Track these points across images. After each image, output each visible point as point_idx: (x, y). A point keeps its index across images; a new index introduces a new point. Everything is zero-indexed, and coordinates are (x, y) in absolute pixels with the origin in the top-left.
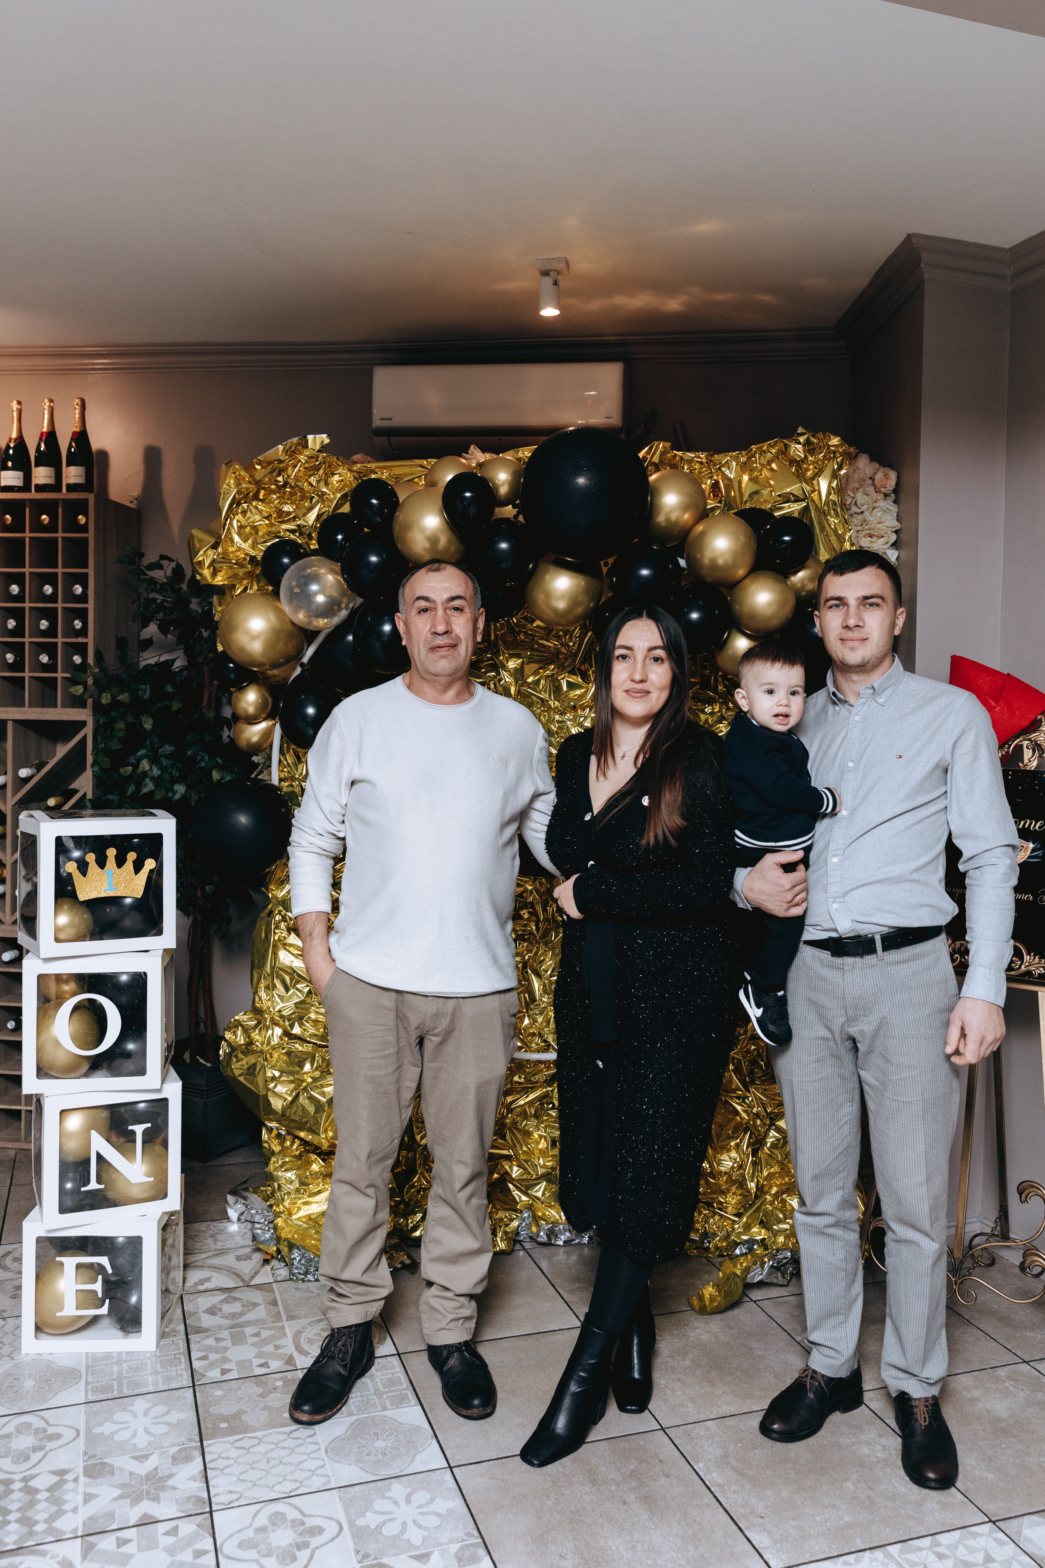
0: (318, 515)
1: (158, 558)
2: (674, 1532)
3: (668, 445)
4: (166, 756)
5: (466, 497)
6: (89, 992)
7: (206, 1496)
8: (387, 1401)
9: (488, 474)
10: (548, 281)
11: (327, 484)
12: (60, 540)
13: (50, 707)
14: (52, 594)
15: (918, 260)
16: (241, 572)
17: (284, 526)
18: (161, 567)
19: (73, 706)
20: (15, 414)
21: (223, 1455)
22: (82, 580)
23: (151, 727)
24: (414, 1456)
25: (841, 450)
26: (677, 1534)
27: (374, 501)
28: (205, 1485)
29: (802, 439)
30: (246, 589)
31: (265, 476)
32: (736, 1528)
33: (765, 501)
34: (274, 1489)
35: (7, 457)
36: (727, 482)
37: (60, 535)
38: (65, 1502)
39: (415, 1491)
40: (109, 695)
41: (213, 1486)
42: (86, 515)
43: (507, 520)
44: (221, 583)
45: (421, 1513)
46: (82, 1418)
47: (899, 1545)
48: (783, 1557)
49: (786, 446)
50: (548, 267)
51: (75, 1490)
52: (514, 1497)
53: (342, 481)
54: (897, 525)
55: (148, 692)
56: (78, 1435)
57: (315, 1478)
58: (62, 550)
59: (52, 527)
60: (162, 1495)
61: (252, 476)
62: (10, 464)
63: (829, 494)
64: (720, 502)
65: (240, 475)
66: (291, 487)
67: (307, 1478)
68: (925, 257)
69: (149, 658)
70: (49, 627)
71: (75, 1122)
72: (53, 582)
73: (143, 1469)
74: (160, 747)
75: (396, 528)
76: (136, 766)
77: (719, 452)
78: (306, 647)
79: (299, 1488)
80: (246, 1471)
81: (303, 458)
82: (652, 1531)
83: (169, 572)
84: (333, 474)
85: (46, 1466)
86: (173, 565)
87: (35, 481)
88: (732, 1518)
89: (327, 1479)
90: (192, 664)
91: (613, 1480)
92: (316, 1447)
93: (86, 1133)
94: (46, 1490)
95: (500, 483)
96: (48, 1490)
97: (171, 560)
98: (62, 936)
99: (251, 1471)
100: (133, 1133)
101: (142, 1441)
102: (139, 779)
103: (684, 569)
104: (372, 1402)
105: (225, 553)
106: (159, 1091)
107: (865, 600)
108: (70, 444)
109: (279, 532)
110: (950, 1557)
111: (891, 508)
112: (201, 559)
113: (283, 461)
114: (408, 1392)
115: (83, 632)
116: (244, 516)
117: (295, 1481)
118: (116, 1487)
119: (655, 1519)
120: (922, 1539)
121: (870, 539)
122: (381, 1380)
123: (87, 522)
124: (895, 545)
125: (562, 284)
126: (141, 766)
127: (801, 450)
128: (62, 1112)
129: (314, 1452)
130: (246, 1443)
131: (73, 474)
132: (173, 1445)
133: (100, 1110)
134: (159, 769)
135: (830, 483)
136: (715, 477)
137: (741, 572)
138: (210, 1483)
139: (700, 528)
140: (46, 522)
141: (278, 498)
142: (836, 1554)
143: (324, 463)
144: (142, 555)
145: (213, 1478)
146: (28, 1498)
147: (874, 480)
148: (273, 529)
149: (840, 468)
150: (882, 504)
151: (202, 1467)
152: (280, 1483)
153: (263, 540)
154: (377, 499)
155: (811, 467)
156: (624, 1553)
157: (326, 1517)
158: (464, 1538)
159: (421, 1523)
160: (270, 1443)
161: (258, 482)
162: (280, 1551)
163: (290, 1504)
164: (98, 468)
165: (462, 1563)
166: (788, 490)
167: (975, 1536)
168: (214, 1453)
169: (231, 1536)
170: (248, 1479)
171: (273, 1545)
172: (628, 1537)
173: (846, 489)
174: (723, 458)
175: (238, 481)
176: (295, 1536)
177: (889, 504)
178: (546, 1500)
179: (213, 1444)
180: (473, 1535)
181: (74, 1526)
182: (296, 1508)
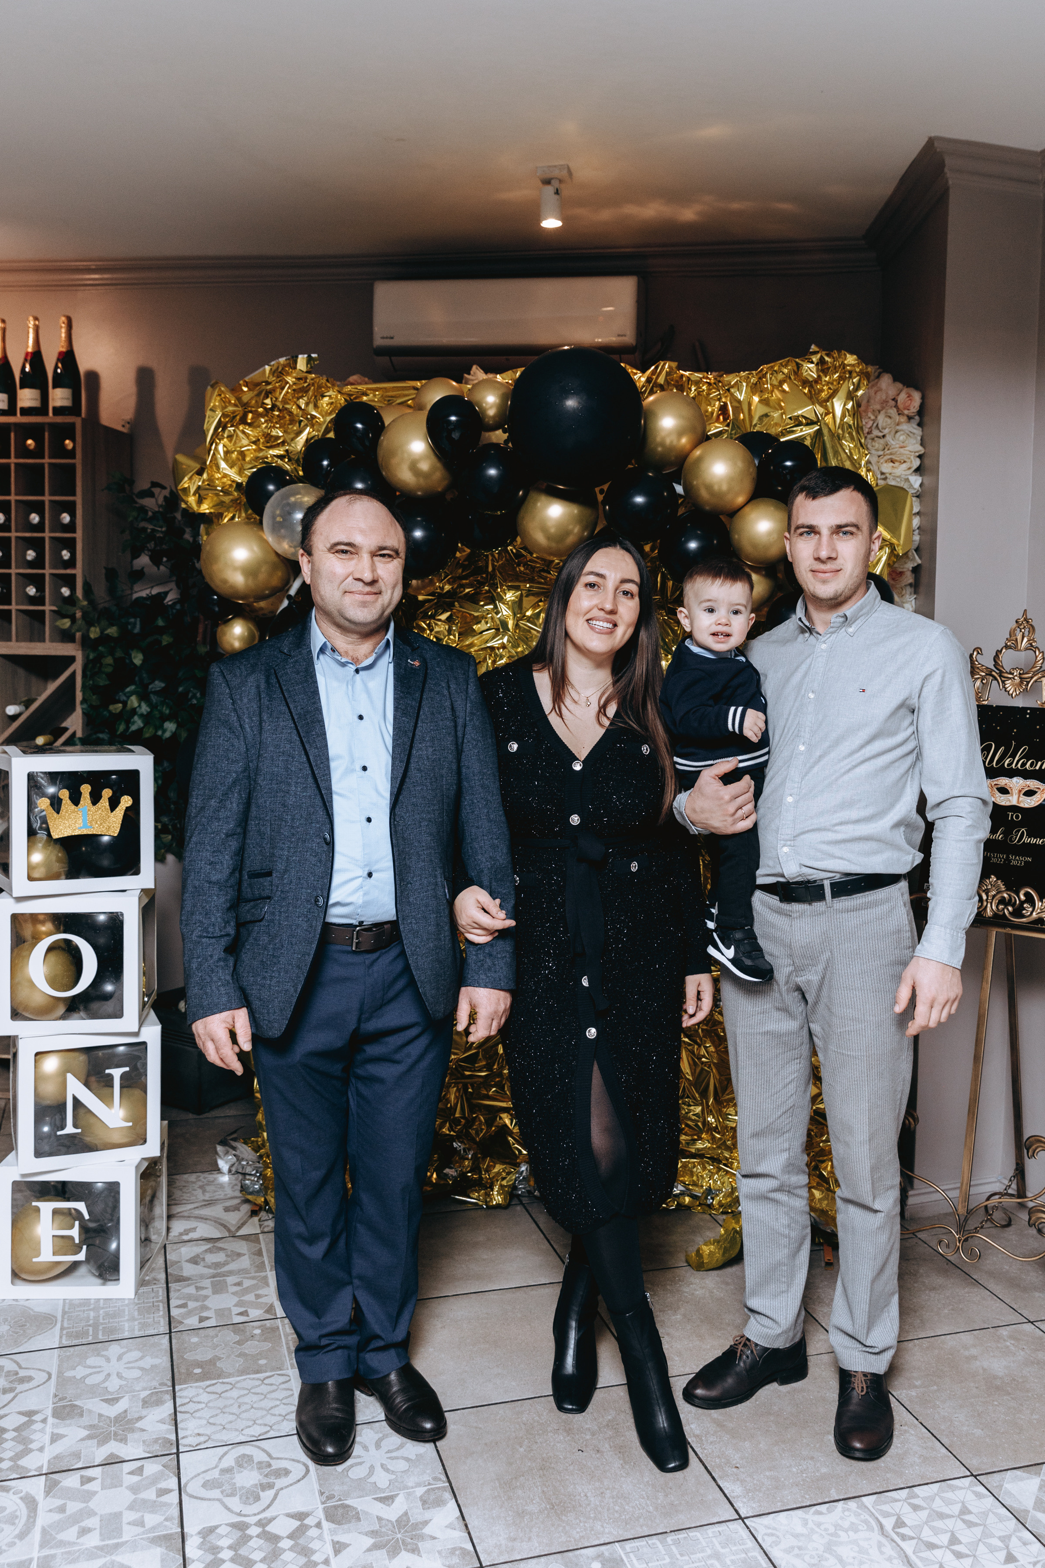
0: (307, 439)
1: (149, 485)
3: (674, 365)
4: (156, 693)
5: (450, 421)
6: (65, 932)
7: (174, 1438)
9: (476, 397)
10: (549, 190)
11: (316, 407)
12: (46, 466)
13: (40, 641)
14: (39, 522)
15: (942, 165)
16: (227, 499)
17: (272, 452)
18: (152, 495)
19: (62, 642)
21: (194, 1400)
22: (70, 508)
23: (140, 662)
25: (858, 370)
27: (359, 426)
28: (174, 1428)
29: (815, 359)
30: (233, 518)
31: (252, 399)
33: (776, 424)
34: (243, 1432)
36: (737, 405)
37: (46, 461)
38: (32, 1441)
39: (386, 1436)
40: (98, 630)
41: (182, 1429)
42: (73, 440)
43: (497, 445)
44: (207, 511)
45: (390, 1458)
46: (55, 1362)
47: (875, 1496)
48: (754, 1505)
49: (799, 366)
50: (548, 175)
51: (42, 1431)
52: (486, 1444)
53: (332, 403)
54: (920, 449)
55: (138, 626)
56: (50, 1377)
57: (285, 1422)
58: (50, 477)
59: (38, 453)
60: (130, 1436)
61: (239, 399)
63: (843, 416)
64: (728, 425)
65: (225, 397)
66: (279, 410)
67: (278, 1423)
68: (948, 161)
69: (142, 592)
70: (36, 558)
71: (51, 1065)
72: (40, 510)
73: (112, 1411)
74: (150, 683)
75: (381, 453)
76: (125, 703)
77: (729, 372)
78: (292, 580)
79: (268, 1431)
80: (217, 1415)
81: (291, 380)
83: (161, 500)
84: (323, 396)
85: (15, 1407)
86: (166, 493)
87: (21, 404)
88: (706, 1468)
90: (184, 598)
92: (289, 1392)
93: (62, 1075)
94: (14, 1430)
95: (488, 407)
96: (16, 1430)
97: (162, 487)
98: (36, 875)
99: (221, 1415)
100: (111, 1077)
101: (114, 1384)
102: (128, 715)
103: (680, 495)
105: (211, 480)
106: (137, 1034)
107: (839, 529)
108: (57, 365)
110: (926, 1509)
111: (915, 431)
112: (185, 486)
113: (269, 383)
115: (71, 563)
116: (230, 441)
117: (266, 1425)
118: (84, 1428)
120: (899, 1491)
121: (892, 464)
123: (74, 447)
124: (918, 470)
125: (565, 192)
126: (129, 702)
127: (814, 370)
128: (37, 1054)
129: (286, 1398)
130: (219, 1388)
131: (59, 397)
132: (144, 1389)
133: (76, 1054)
134: (148, 706)
135: (845, 405)
136: (724, 400)
137: (740, 500)
138: (179, 1425)
139: (698, 452)
140: (32, 447)
141: (265, 421)
142: (808, 1504)
143: (313, 384)
144: (131, 482)
145: (182, 1421)
147: (896, 402)
148: (261, 454)
149: (857, 388)
150: (906, 427)
151: (173, 1411)
152: (250, 1427)
153: (250, 466)
154: (362, 423)
155: (825, 388)
156: (592, 1499)
157: (293, 1460)
158: (432, 1482)
159: (389, 1467)
160: (244, 1389)
161: (245, 405)
162: (244, 1491)
163: (259, 1447)
164: (87, 390)
165: (427, 1506)
166: (800, 412)
167: (954, 1489)
168: (186, 1397)
169: (195, 1476)
170: (218, 1422)
171: (238, 1485)
172: (597, 1484)
173: (866, 411)
174: (733, 379)
175: (225, 403)
176: (261, 1477)
177: (912, 428)
178: (518, 1447)
179: (186, 1388)
180: (440, 1480)
181: (40, 1464)
182: (265, 1451)
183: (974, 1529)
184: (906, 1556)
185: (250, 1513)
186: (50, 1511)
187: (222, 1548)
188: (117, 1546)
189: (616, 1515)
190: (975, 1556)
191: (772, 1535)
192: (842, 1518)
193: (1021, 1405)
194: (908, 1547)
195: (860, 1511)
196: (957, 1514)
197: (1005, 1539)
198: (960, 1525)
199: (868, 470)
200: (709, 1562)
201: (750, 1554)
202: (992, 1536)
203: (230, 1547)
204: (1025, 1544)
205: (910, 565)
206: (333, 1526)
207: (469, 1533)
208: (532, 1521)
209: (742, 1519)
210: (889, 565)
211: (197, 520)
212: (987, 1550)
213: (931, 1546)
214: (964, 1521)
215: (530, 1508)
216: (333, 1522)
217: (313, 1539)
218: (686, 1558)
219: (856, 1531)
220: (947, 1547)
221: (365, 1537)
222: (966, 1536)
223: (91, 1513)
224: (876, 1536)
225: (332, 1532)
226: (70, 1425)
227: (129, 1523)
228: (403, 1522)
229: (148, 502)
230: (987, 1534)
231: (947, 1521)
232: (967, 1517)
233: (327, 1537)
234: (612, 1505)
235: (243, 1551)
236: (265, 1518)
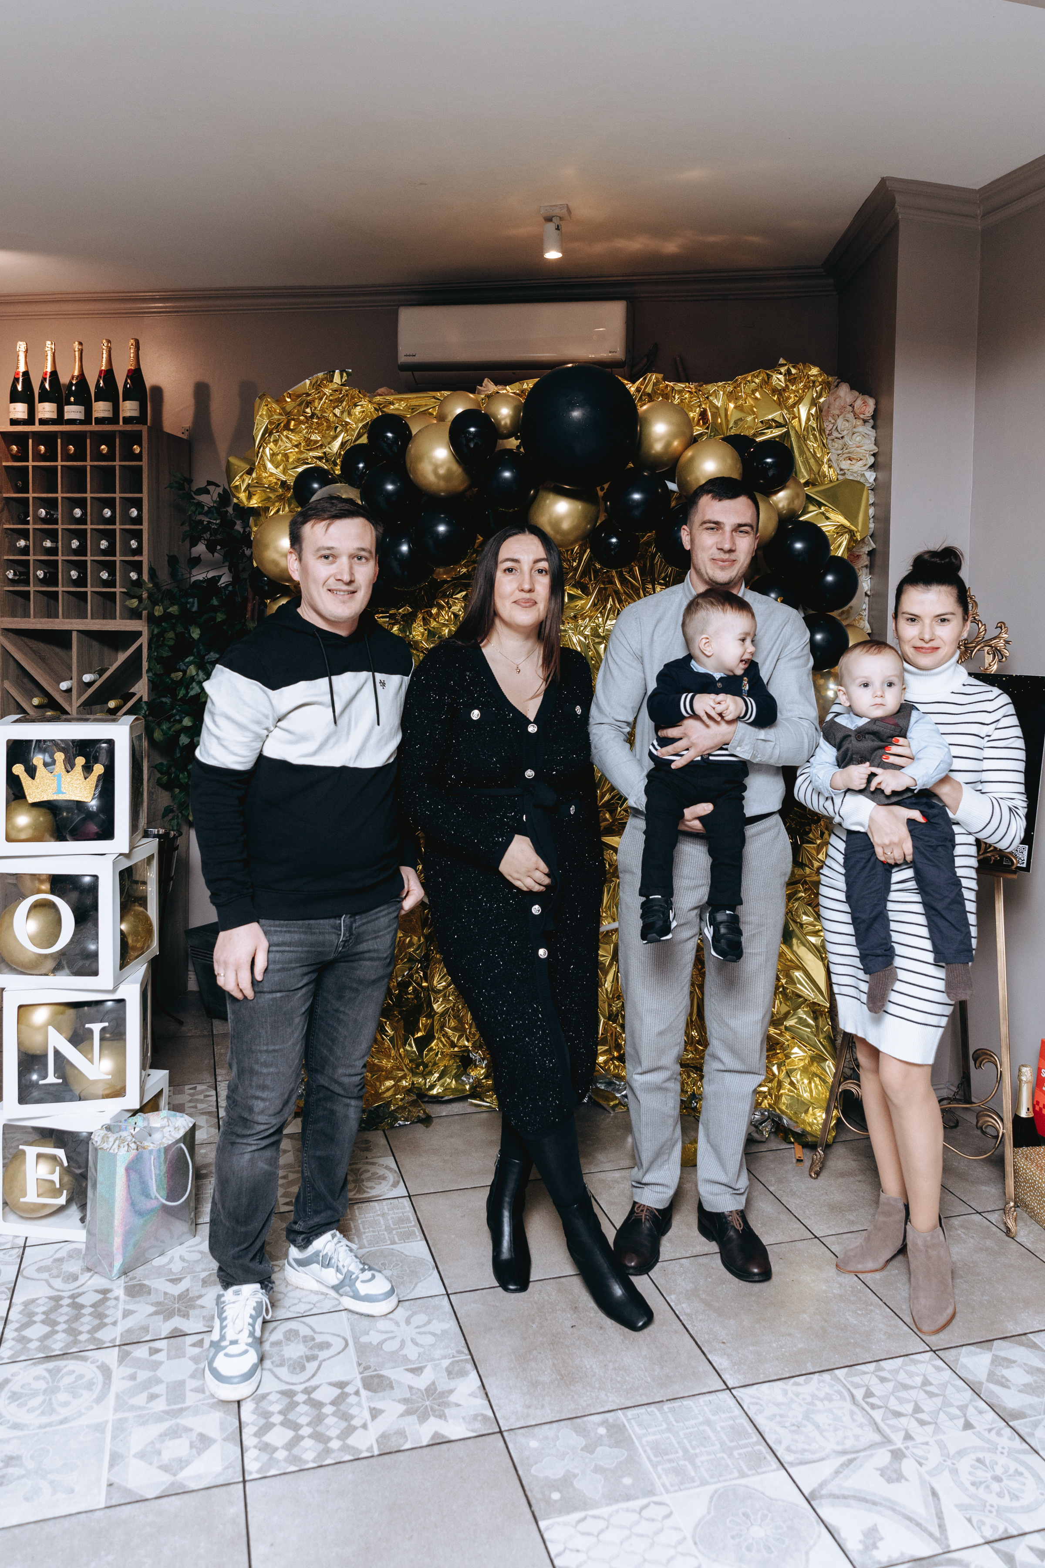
0: (342, 443)
1: (206, 484)
2: (644, 1354)
3: (660, 376)
5: (469, 432)
8: (396, 1236)
9: (491, 409)
10: (551, 226)
11: (350, 414)
12: (117, 468)
13: (111, 619)
14: (111, 516)
15: (893, 202)
16: (274, 496)
17: (311, 454)
18: (208, 492)
19: (131, 619)
20: (77, 353)
22: (138, 504)
23: (198, 636)
24: (416, 1284)
27: (390, 435)
29: (783, 370)
30: (278, 511)
31: (294, 408)
33: (749, 427)
34: (291, 1309)
35: (70, 393)
36: (715, 410)
37: (117, 463)
38: (107, 1316)
39: (414, 1313)
40: (161, 608)
42: (141, 446)
43: (510, 451)
44: (256, 506)
45: (419, 1333)
47: (846, 1369)
48: (740, 1377)
49: (769, 377)
50: (551, 213)
51: (116, 1307)
52: (503, 1320)
53: (363, 412)
54: (874, 449)
55: (196, 605)
57: (327, 1301)
58: (120, 478)
59: (110, 456)
60: (191, 1312)
61: (283, 409)
62: (72, 399)
63: (808, 419)
64: (707, 428)
65: (272, 407)
66: (318, 418)
67: (320, 1301)
68: (899, 198)
69: (199, 575)
70: (109, 547)
72: (112, 506)
73: (176, 1290)
74: (206, 655)
75: (409, 458)
76: (185, 672)
77: (708, 382)
79: (313, 1308)
81: (327, 391)
83: (215, 497)
84: (355, 405)
86: (220, 490)
87: (96, 415)
88: (696, 1343)
90: (235, 581)
94: (91, 1306)
95: (501, 417)
96: (92, 1306)
97: (217, 486)
101: (177, 1266)
102: (188, 682)
103: (673, 492)
105: (259, 478)
108: (126, 380)
109: (307, 459)
110: (892, 1381)
111: (869, 433)
112: (238, 483)
113: (309, 395)
114: (415, 1229)
115: (138, 551)
116: (276, 445)
117: (309, 1303)
118: (152, 1304)
120: (867, 1365)
121: (849, 462)
122: (392, 1218)
123: (141, 451)
124: (872, 468)
125: (565, 228)
126: (188, 671)
127: (783, 380)
131: (129, 408)
132: (204, 1270)
135: (809, 410)
136: (703, 406)
139: (689, 453)
140: (105, 452)
141: (306, 428)
142: (787, 1376)
143: (347, 395)
144: (190, 481)
146: (75, 1312)
147: (853, 407)
148: (302, 457)
149: (820, 396)
150: (861, 429)
152: (295, 1304)
153: (294, 467)
154: (392, 432)
155: (792, 395)
156: (597, 1371)
157: (335, 1335)
158: (455, 1354)
159: (418, 1341)
161: (288, 414)
162: (292, 1362)
163: (304, 1323)
164: (152, 402)
165: (451, 1376)
166: (770, 417)
167: (915, 1362)
171: (286, 1356)
172: (601, 1357)
173: (827, 416)
174: (711, 388)
175: (270, 412)
176: (306, 1350)
177: (868, 430)
178: (531, 1324)
180: (463, 1353)
181: (113, 1337)
182: (308, 1325)
183: (935, 1399)
184: (876, 1423)
185: (297, 1381)
186: (123, 1378)
187: (273, 1414)
188: (181, 1410)
189: (619, 1385)
190: (936, 1423)
191: (757, 1404)
192: (817, 1389)
193: (973, 1287)
194: (877, 1415)
195: (833, 1383)
196: (919, 1385)
197: (963, 1408)
198: (922, 1395)
199: (830, 467)
200: (702, 1428)
201: (737, 1421)
202: (951, 1405)
203: (280, 1412)
204: (981, 1412)
205: (866, 549)
206: (369, 1394)
207: (489, 1401)
208: (544, 1390)
209: (730, 1390)
210: (848, 548)
211: (246, 513)
212: (947, 1418)
213: (898, 1414)
214: (926, 1392)
215: (541, 1379)
216: (369, 1390)
217: (352, 1405)
218: (681, 1424)
219: (831, 1400)
220: (912, 1415)
221: (397, 1404)
222: (928, 1405)
223: (159, 1381)
224: (848, 1405)
225: (369, 1399)
226: (139, 1302)
227: (192, 1390)
228: (431, 1391)
229: (205, 499)
230: (946, 1404)
231: (912, 1392)
232: (928, 1388)
233: (365, 1404)
234: (614, 1376)
235: (291, 1416)
236: (311, 1386)
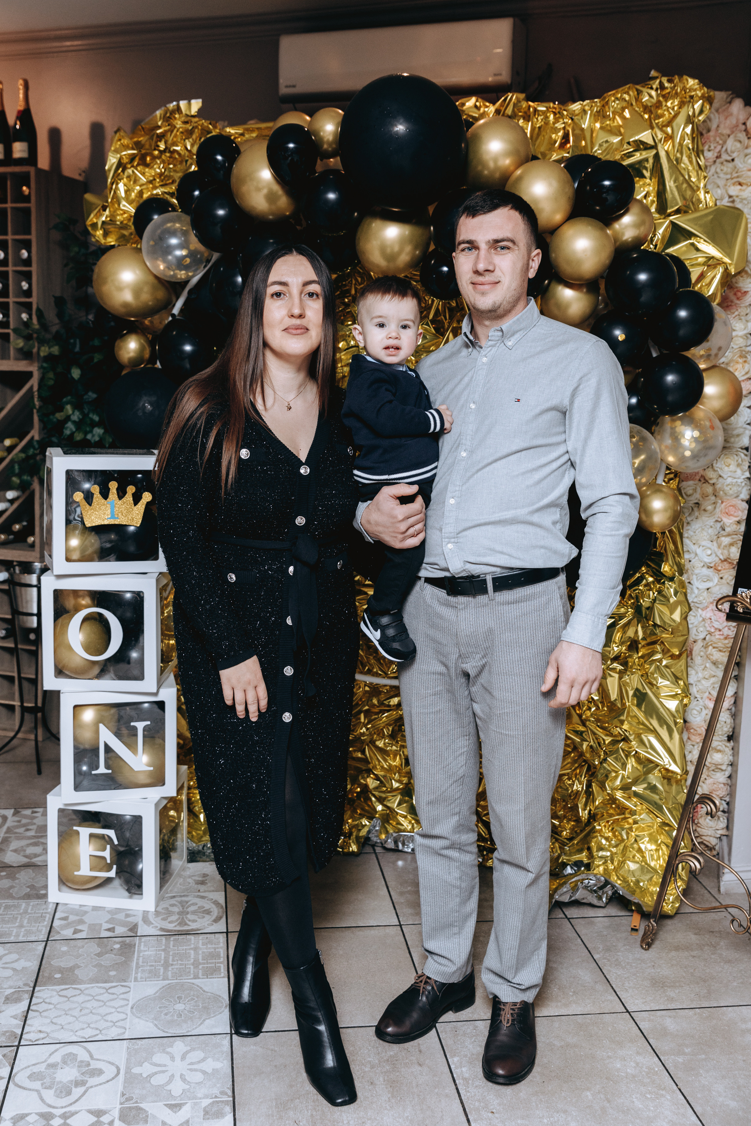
6: (97, 606)
7: (20, 1032)
8: (200, 971)
19: (21, 359)
21: (47, 1000)
24: (204, 1020)
26: (408, 1117)
28: (23, 1023)
32: (465, 1119)
34: (77, 1033)
39: (193, 1049)
41: (29, 1025)
45: (190, 1069)
57: (114, 1028)
67: (107, 1028)
80: (60, 1016)
82: (386, 1112)
89: (123, 1030)
91: (370, 1062)
92: (126, 1002)
99: (64, 1016)
104: (188, 970)
107: (496, 243)
114: (222, 965)
117: (97, 1029)
119: (393, 1101)
122: (203, 952)
129: (122, 1006)
130: (69, 993)
132: (10, 987)
138: (27, 1022)
145: (31, 1018)
151: (26, 1009)
152: (83, 1029)
158: (219, 1095)
159: (187, 1078)
160: (90, 995)
162: (60, 1085)
163: (85, 1048)
165: (207, 1116)
168: (41, 998)
169: (26, 1068)
170: (59, 1023)
171: (57, 1080)
176: (78, 1074)
179: (43, 990)
180: (226, 1094)
182: (89, 1052)
185: (59, 1105)
216: (124, 1122)
236: (70, 1112)
